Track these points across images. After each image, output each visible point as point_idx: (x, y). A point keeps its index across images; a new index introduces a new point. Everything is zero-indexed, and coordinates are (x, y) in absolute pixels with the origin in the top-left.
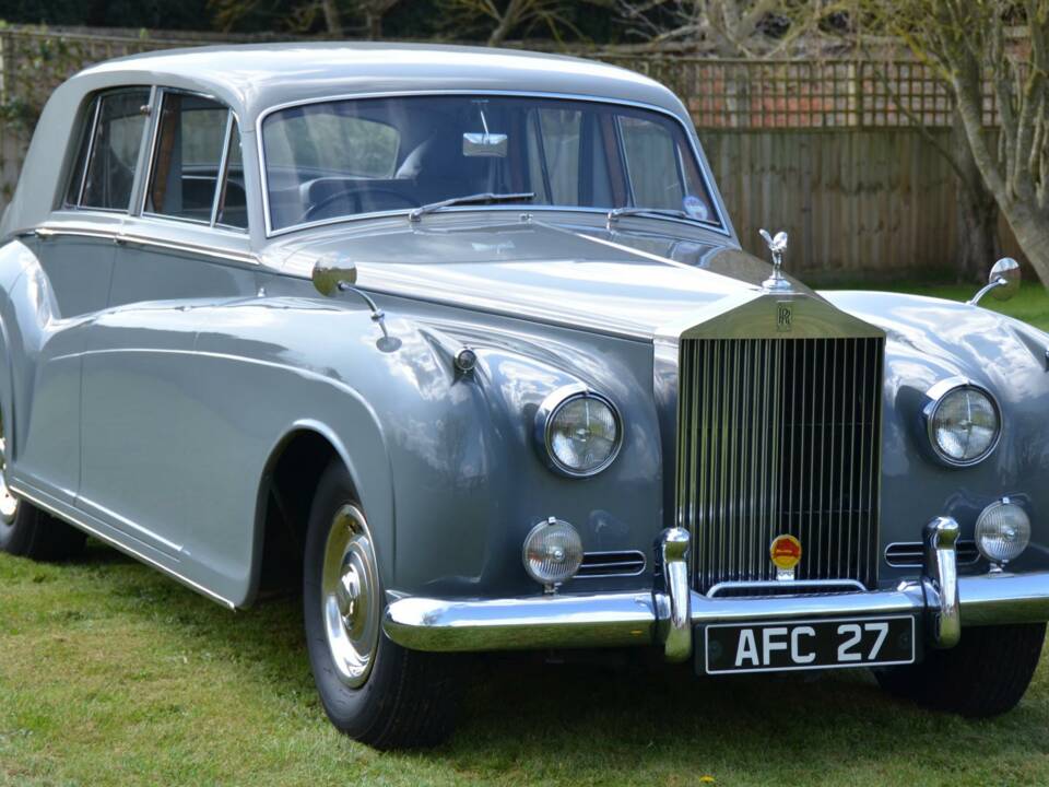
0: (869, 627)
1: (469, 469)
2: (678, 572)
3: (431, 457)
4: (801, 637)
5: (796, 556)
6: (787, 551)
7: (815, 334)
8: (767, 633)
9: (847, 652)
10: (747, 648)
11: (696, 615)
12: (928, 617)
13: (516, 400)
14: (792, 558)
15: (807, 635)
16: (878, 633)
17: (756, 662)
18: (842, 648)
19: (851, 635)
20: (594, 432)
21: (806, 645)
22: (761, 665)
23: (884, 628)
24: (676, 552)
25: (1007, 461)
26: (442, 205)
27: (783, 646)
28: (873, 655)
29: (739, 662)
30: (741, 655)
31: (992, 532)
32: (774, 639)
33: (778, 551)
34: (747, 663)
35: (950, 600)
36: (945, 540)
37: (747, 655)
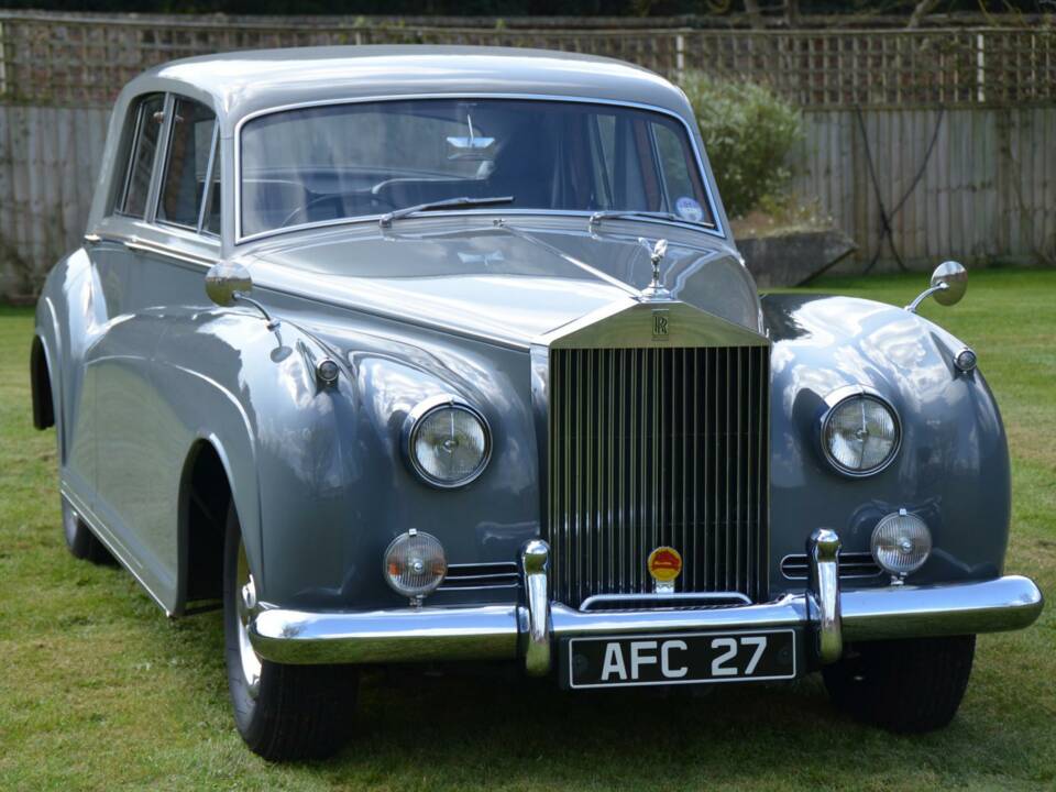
0: (745, 641)
1: (335, 478)
2: (538, 584)
3: (297, 466)
4: (671, 651)
5: (676, 568)
6: (666, 563)
7: (698, 343)
8: (635, 647)
9: (722, 666)
10: (614, 662)
11: (557, 629)
12: (809, 630)
13: (384, 410)
14: (672, 570)
15: (678, 649)
16: (755, 647)
17: (623, 676)
18: (716, 663)
19: (726, 649)
20: (460, 442)
21: (676, 659)
22: (629, 679)
23: (762, 642)
24: (535, 565)
25: (909, 467)
26: (414, 210)
27: (652, 660)
28: (750, 669)
29: (605, 676)
30: (608, 669)
31: (888, 544)
32: (642, 653)
33: (657, 563)
34: (614, 677)
35: (830, 613)
36: (827, 553)
37: (614, 669)
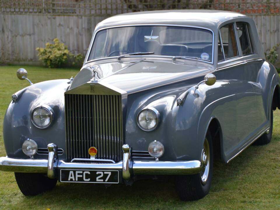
0: (105, 173)
2: (51, 154)
5: (96, 153)
6: (93, 151)
8: (77, 172)
9: (99, 179)
10: (71, 176)
14: (95, 153)
15: (88, 174)
16: (108, 174)
17: (74, 180)
19: (100, 174)
21: (87, 176)
22: (75, 181)
23: (110, 173)
24: (51, 149)
27: (81, 176)
28: (107, 180)
29: (69, 179)
32: (79, 174)
33: (91, 151)
34: (71, 180)
35: (125, 167)
36: (125, 151)
37: (71, 178)
